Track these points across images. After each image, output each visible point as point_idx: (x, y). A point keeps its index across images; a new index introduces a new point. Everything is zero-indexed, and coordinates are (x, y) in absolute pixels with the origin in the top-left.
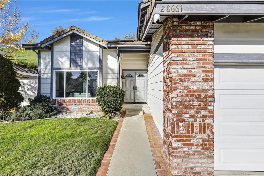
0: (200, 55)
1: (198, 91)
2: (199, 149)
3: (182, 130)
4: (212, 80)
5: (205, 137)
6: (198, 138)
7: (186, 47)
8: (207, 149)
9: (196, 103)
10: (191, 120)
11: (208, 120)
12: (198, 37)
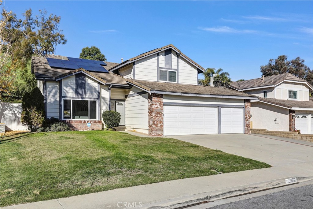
0: (160, 102)
1: (159, 112)
2: (160, 128)
3: (155, 123)
4: (163, 109)
5: (161, 125)
6: (159, 125)
7: (156, 100)
8: (161, 128)
9: (159, 115)
10: (158, 120)
11: (162, 120)
12: (159, 97)
